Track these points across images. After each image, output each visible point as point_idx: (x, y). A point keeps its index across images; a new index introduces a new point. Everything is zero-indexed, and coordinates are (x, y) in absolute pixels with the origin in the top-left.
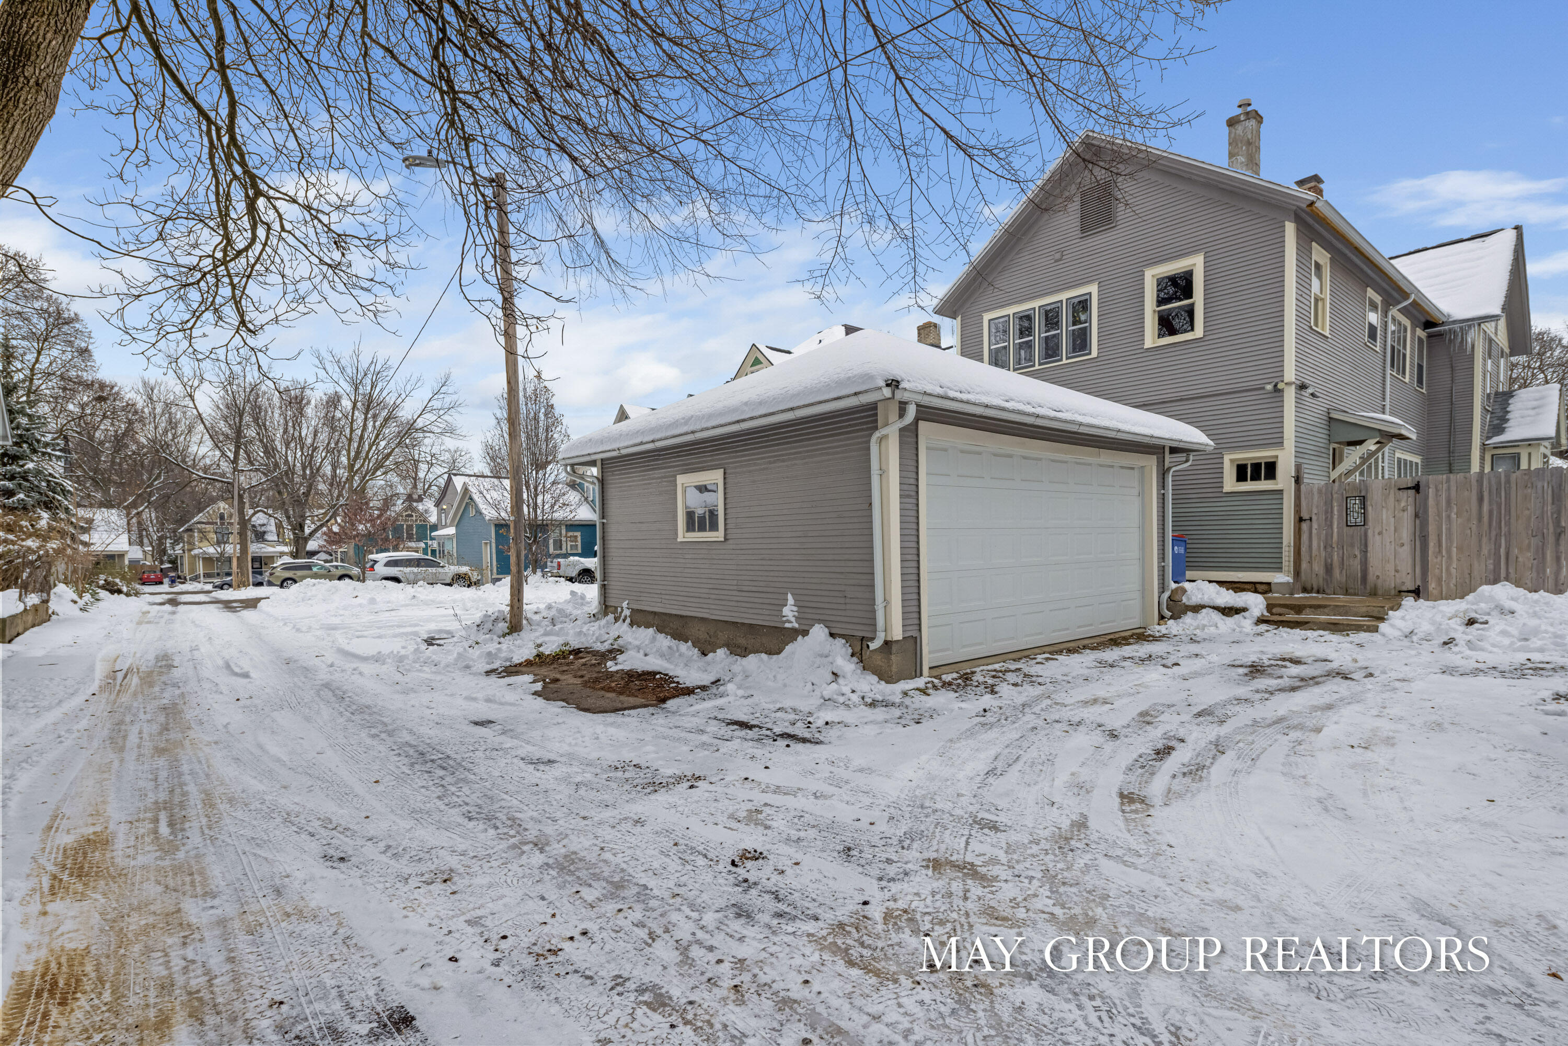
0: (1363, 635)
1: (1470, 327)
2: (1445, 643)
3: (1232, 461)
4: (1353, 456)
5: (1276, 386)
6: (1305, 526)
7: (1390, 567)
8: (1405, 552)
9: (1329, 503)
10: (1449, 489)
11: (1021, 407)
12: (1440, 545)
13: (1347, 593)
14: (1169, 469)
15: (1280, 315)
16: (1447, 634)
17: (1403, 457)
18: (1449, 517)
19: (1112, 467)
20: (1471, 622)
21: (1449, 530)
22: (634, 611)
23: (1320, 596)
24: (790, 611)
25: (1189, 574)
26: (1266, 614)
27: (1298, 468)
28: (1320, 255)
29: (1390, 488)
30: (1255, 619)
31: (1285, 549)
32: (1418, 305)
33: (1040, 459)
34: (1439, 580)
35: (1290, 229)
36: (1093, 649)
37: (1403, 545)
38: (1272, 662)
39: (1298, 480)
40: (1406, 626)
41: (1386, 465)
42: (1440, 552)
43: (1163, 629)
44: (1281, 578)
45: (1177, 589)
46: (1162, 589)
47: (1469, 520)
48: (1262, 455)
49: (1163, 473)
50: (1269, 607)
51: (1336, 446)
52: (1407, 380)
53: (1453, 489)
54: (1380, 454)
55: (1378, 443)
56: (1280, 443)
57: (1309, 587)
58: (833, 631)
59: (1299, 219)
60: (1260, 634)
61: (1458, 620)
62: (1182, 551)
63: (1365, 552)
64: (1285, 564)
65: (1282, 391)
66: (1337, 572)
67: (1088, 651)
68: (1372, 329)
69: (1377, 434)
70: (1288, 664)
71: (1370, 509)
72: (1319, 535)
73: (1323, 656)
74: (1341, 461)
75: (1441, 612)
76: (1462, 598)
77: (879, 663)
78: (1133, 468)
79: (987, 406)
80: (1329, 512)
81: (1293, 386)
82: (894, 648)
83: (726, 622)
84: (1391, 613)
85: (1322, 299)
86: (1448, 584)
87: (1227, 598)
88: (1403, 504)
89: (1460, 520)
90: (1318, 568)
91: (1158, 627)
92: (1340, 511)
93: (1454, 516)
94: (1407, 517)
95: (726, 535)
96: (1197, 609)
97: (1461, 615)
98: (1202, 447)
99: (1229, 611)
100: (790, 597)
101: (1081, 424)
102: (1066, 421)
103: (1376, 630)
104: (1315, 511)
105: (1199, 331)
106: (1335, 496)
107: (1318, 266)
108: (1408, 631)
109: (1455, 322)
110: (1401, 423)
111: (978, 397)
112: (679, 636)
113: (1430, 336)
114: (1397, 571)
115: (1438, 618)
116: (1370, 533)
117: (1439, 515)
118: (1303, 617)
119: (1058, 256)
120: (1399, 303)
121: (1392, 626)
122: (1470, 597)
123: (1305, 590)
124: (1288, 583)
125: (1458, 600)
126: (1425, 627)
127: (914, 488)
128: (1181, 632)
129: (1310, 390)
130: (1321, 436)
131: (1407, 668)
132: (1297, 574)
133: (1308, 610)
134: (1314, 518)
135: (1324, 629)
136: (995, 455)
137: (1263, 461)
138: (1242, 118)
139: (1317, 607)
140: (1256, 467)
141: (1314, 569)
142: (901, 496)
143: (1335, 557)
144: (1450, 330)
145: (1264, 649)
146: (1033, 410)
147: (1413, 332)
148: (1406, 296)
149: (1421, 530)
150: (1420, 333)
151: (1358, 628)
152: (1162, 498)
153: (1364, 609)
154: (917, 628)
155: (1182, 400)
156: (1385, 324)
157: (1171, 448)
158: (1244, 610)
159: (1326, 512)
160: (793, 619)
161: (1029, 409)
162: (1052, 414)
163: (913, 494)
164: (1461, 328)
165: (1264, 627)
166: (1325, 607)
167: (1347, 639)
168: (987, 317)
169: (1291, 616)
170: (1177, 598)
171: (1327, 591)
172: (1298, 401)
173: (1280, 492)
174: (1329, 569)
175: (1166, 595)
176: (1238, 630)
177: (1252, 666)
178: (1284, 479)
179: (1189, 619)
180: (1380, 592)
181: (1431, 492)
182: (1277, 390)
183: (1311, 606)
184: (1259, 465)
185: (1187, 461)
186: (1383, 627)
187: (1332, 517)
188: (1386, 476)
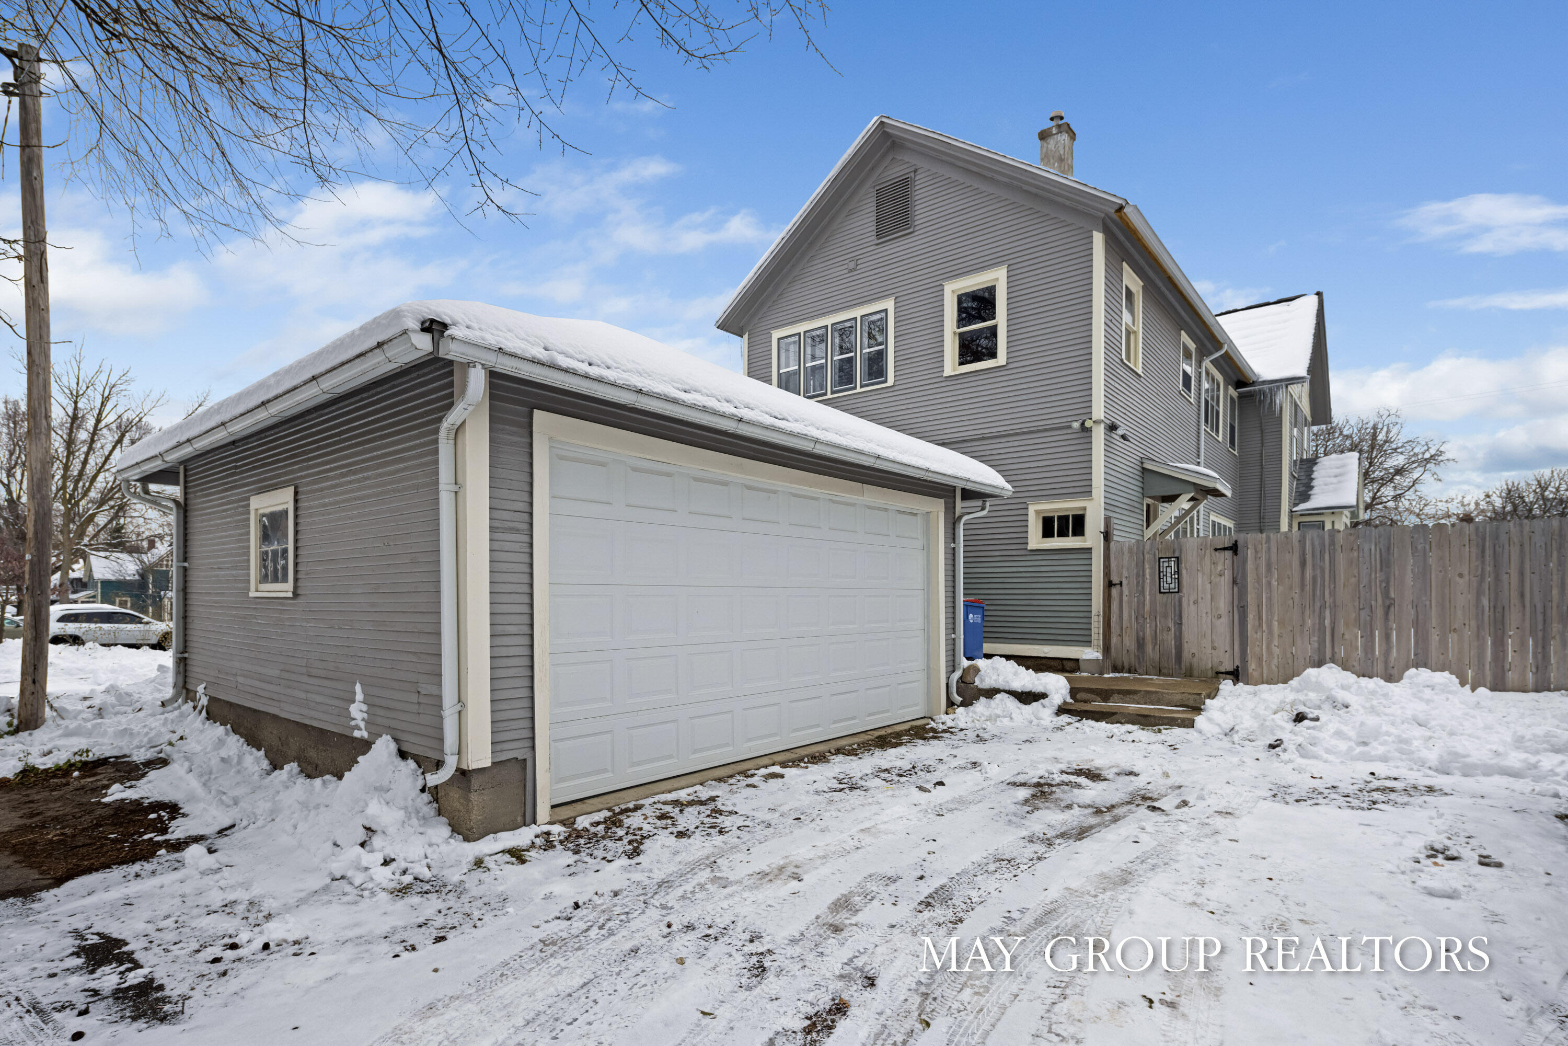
0: (1178, 731)
1: (1278, 388)
2: (1272, 747)
3: (1037, 512)
4: (1168, 513)
5: (1083, 424)
6: (1115, 591)
7: (1206, 643)
8: (1223, 625)
9: (1140, 565)
10: (1269, 549)
11: (712, 403)
12: (1260, 618)
13: (1160, 673)
14: (960, 517)
15: (1088, 341)
16: (1273, 734)
17: (1217, 520)
18: (1269, 584)
19: (886, 510)
20: (1300, 718)
21: (1270, 599)
22: (212, 700)
23: (1131, 676)
24: (358, 711)
25: (987, 648)
26: (1069, 700)
27: (1107, 520)
28: (1131, 280)
29: (1206, 549)
30: (1055, 708)
31: (1094, 619)
32: (1231, 358)
33: (775, 492)
34: (1260, 659)
35: (1098, 239)
36: (848, 754)
37: (1220, 617)
38: (1065, 778)
39: (1107, 536)
40: (1226, 721)
41: (1201, 527)
42: (1260, 625)
43: (948, 720)
44: (1090, 654)
45: (969, 667)
46: (952, 666)
47: (1291, 588)
48: (1068, 506)
49: (952, 522)
50: (1073, 692)
51: (1150, 501)
52: (1220, 439)
53: (1274, 550)
54: (1195, 512)
55: (1192, 499)
56: (1087, 492)
57: (1119, 664)
58: (405, 748)
59: (1107, 231)
60: (1060, 729)
61: (1284, 713)
62: (978, 619)
63: (1179, 624)
64: (1094, 636)
65: (1089, 430)
66: (1149, 648)
67: (840, 757)
68: (1187, 379)
69: (1192, 488)
70: (1082, 780)
71: (1184, 572)
72: (1130, 602)
73: (1129, 769)
74: (1155, 518)
75: (1264, 700)
76: (1285, 682)
77: (456, 804)
78: (915, 514)
79: (640, 391)
80: (1140, 575)
81: (1102, 426)
82: (475, 782)
83: (297, 723)
84: (1208, 701)
85: (1135, 332)
86: (1269, 665)
87: (1026, 679)
88: (1220, 568)
89: (1281, 588)
90: (1129, 642)
91: (944, 718)
92: (1152, 575)
93: (1274, 583)
94: (1224, 583)
95: (296, 587)
96: (991, 693)
97: (1288, 707)
98: (997, 492)
99: (1027, 697)
100: (358, 688)
101: (817, 441)
102: (791, 434)
103: (1190, 724)
104: (1125, 574)
105: (1002, 358)
106: (1147, 556)
107: (1129, 294)
108: (1227, 727)
109: (1264, 382)
110: (1216, 475)
111: (625, 376)
112: (253, 741)
113: (1241, 396)
114: (1214, 648)
115: (1261, 711)
116: (1185, 601)
117: (1259, 581)
118: (1111, 705)
119: (852, 265)
120: (1211, 354)
121: (1210, 720)
122: (1294, 682)
123: (1115, 669)
124: (1097, 660)
125: (1281, 685)
126: (1247, 723)
127: (526, 517)
128: (969, 725)
129: (1120, 432)
130: (1133, 488)
131: (1229, 790)
132: (1107, 649)
133: (1116, 696)
134: (1125, 582)
135: (1133, 723)
136: (696, 479)
137: (1070, 513)
138: (1054, 131)
139: (1127, 694)
140: (1063, 519)
141: (1126, 643)
142: (492, 529)
143: (1148, 631)
144: (1260, 391)
145: (1059, 755)
146: (734, 411)
147: (1226, 390)
148: (1218, 345)
149: (1240, 600)
150: (1232, 391)
151: (1172, 722)
152: (952, 554)
153: (1178, 697)
154: (528, 744)
155: (984, 438)
156: (1199, 375)
157: (963, 490)
158: (1043, 696)
159: (1138, 576)
160: (362, 725)
161: (728, 409)
162: (769, 420)
163: (525, 526)
164: (1270, 389)
165: (1065, 718)
166: (1134, 692)
167: (1160, 737)
168: (776, 334)
169: (1098, 705)
170: (968, 679)
171: (1140, 671)
172: (1108, 444)
173: (1089, 550)
174: (1141, 644)
175: (957, 675)
176: (1035, 722)
177: (1038, 785)
178: (1092, 538)
179: (981, 706)
180: (1196, 673)
181: (1250, 553)
182: (1086, 430)
183: (1119, 692)
184: (1066, 518)
185: (983, 509)
186: (1200, 720)
187: (1144, 582)
188: (1201, 535)
